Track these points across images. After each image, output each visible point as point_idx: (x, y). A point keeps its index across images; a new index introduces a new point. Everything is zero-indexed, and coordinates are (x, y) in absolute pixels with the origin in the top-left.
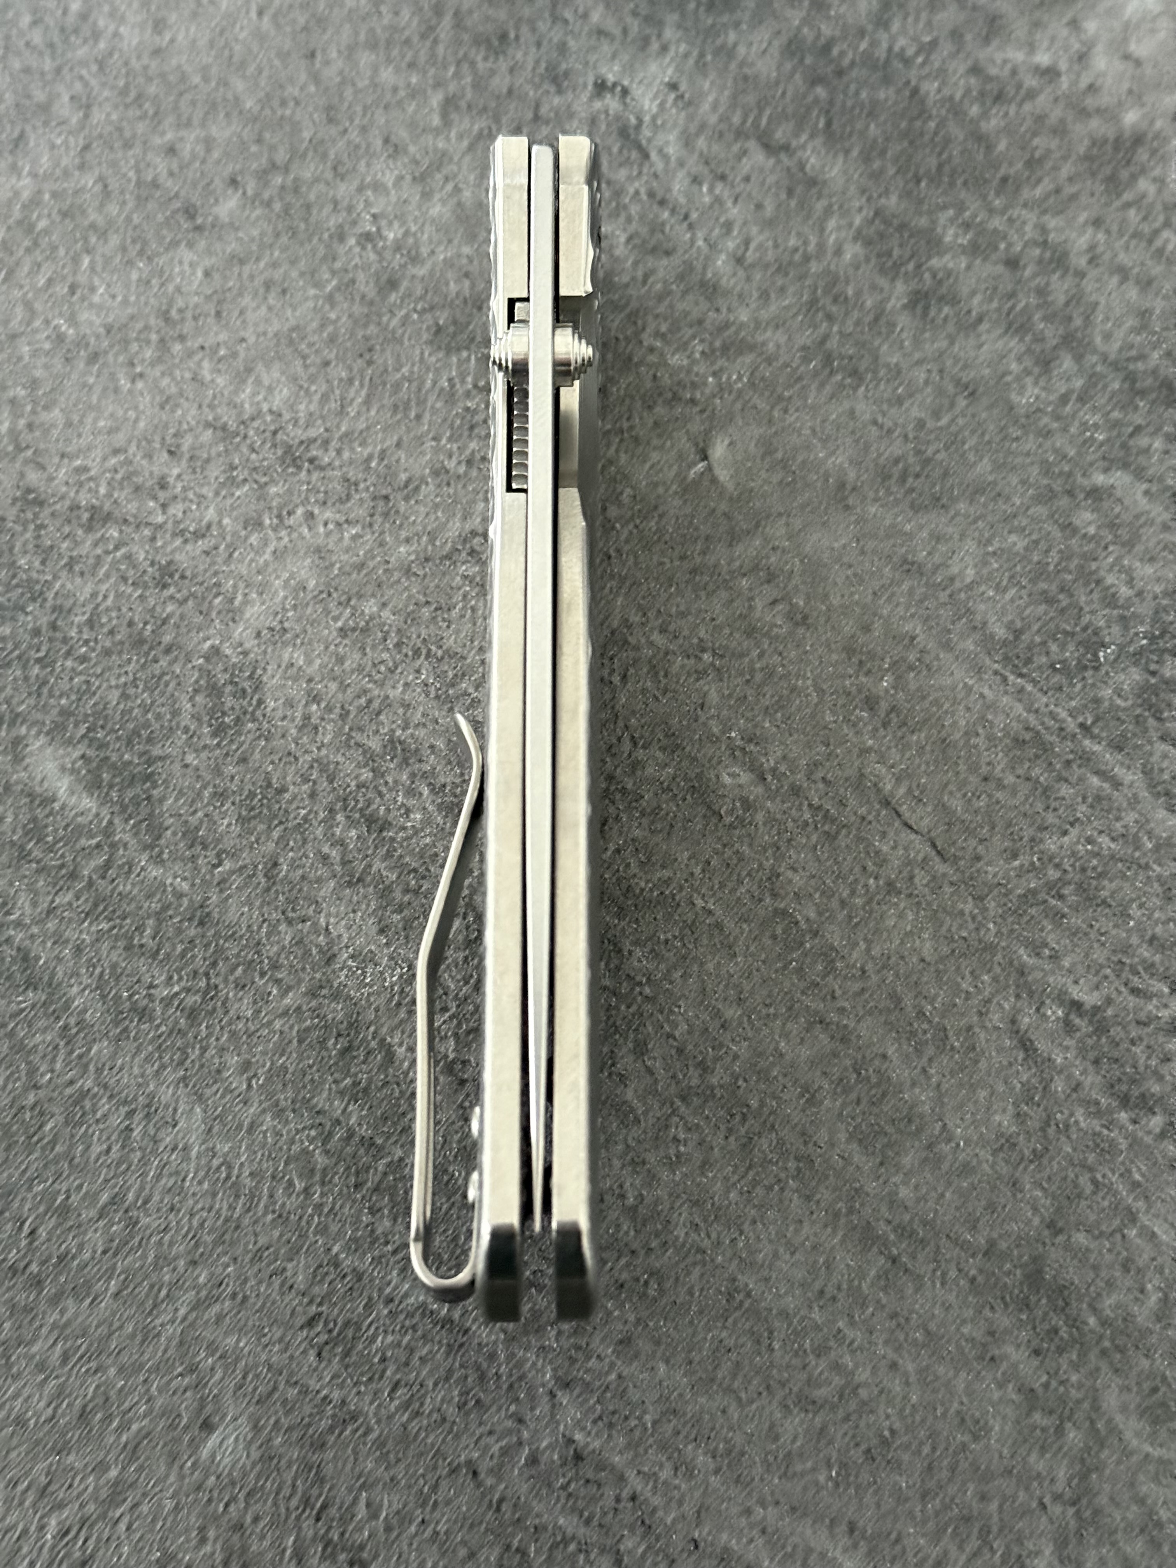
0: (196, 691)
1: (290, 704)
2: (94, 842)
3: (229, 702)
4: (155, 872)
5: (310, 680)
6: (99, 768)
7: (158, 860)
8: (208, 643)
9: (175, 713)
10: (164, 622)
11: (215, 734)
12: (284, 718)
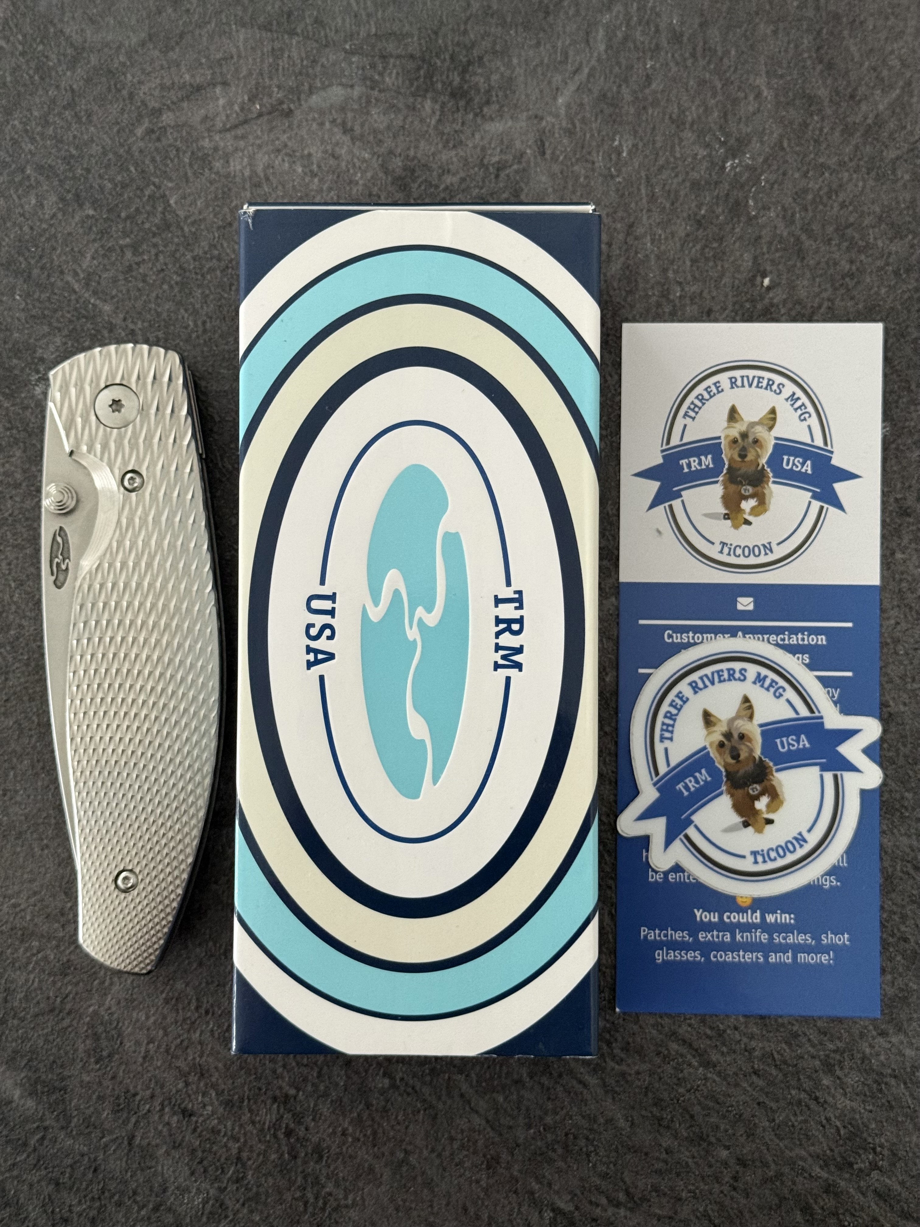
0: (87, 1036)
1: (138, 1043)
2: (35, 1125)
3: (104, 1043)
4: (70, 1142)
5: (148, 1029)
6: (36, 1083)
7: (69, 1135)
8: (91, 1009)
9: (76, 1050)
10: (67, 996)
11: (97, 1062)
12: (135, 1052)
